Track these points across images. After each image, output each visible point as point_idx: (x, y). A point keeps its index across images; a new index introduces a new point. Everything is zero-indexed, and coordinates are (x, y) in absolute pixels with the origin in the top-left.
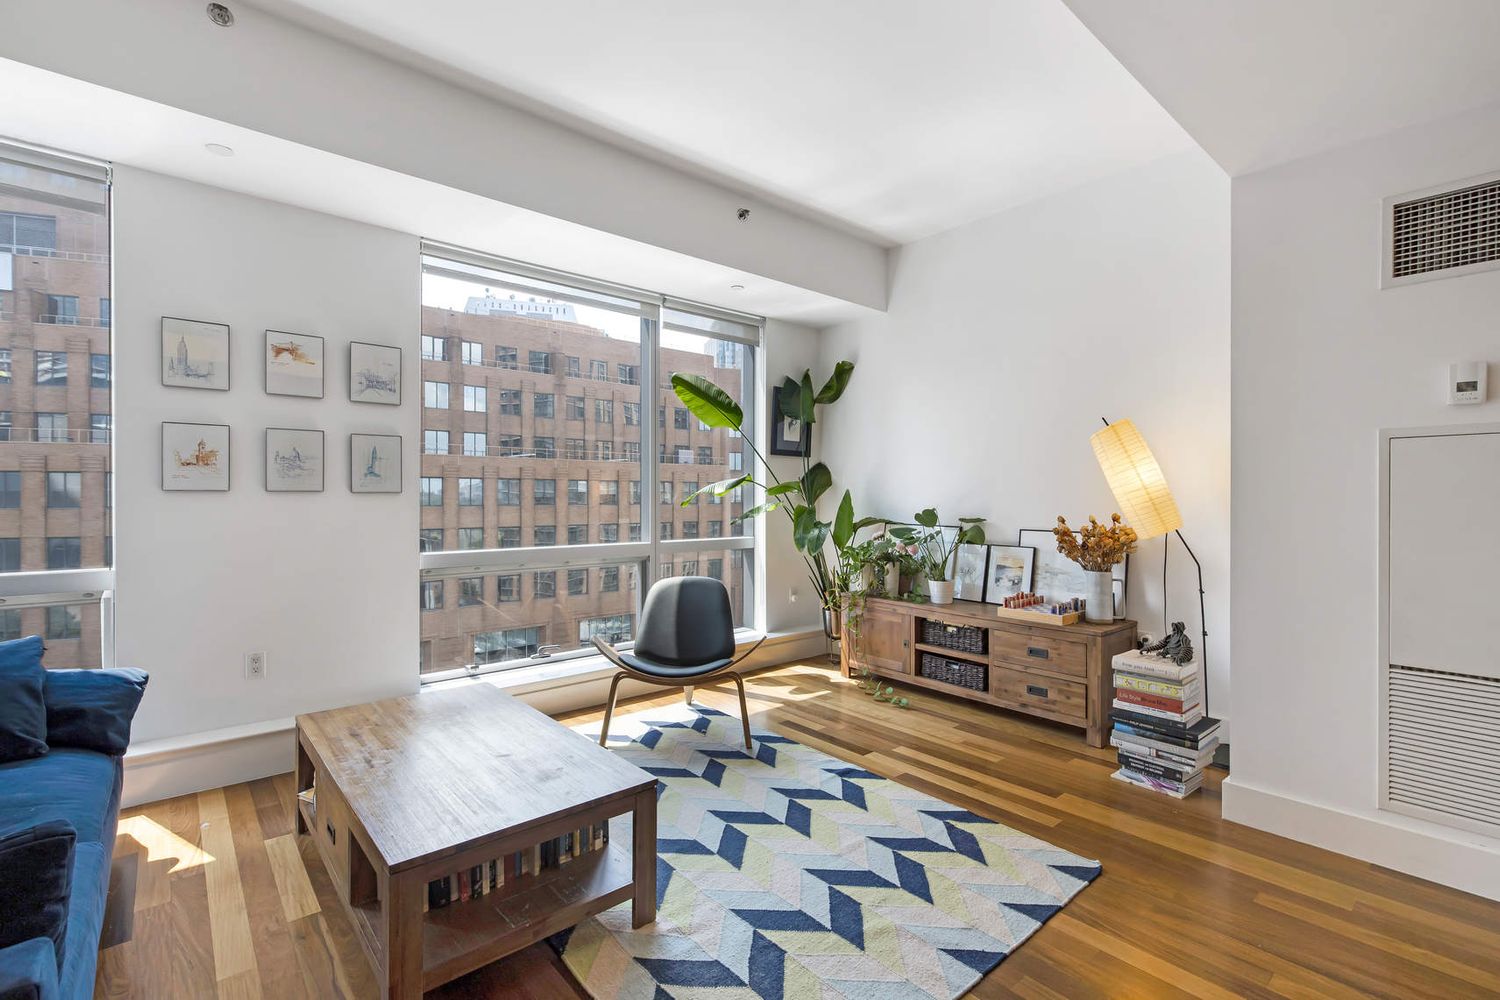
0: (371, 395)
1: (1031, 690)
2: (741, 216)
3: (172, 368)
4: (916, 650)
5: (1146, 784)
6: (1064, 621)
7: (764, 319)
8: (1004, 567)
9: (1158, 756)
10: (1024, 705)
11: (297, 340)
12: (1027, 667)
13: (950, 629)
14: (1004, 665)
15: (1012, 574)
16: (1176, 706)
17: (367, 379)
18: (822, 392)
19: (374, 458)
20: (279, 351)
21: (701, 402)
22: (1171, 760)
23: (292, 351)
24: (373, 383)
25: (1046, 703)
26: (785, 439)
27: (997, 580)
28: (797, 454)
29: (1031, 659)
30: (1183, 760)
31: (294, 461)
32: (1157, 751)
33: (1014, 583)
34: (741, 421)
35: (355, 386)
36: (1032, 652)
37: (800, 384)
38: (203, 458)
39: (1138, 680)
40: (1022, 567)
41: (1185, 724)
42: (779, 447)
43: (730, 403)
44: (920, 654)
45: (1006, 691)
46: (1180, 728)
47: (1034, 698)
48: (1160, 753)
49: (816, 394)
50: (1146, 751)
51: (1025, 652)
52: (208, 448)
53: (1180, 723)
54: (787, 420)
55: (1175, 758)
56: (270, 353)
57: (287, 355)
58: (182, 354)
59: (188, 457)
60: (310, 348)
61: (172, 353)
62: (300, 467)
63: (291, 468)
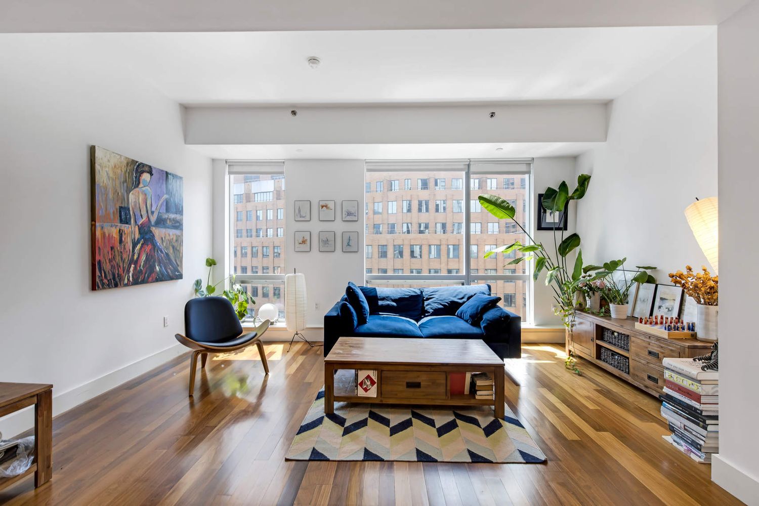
0: (349, 218)
1: (649, 377)
2: (492, 116)
3: (297, 216)
4: (596, 344)
5: (682, 447)
6: (669, 335)
7: (533, 159)
8: (665, 299)
9: (685, 429)
10: (646, 387)
11: (327, 202)
12: (648, 363)
13: (616, 334)
14: (637, 359)
15: (667, 304)
16: (697, 398)
17: (348, 213)
18: (574, 193)
19: (349, 240)
20: (322, 207)
21: (492, 207)
22: (691, 433)
23: (326, 206)
24: (349, 214)
25: (657, 387)
26: (547, 221)
27: (660, 307)
28: (558, 229)
29: (650, 358)
30: (699, 436)
31: (326, 242)
32: (684, 426)
33: (669, 310)
34: (514, 214)
35: (344, 216)
36: (650, 353)
37: (558, 190)
38: (304, 242)
39: (678, 376)
40: (674, 300)
41: (702, 411)
42: (543, 226)
43: (509, 206)
44: (599, 348)
45: (637, 376)
46: (698, 413)
47: (650, 383)
48: (686, 427)
49: (570, 194)
50: (678, 424)
51: (647, 353)
52: (305, 239)
53: (699, 410)
54: (548, 212)
55: (694, 433)
56: (320, 208)
57: (324, 208)
58: (299, 211)
59: (300, 241)
60: (331, 205)
61: (297, 211)
62: (328, 244)
63: (325, 244)
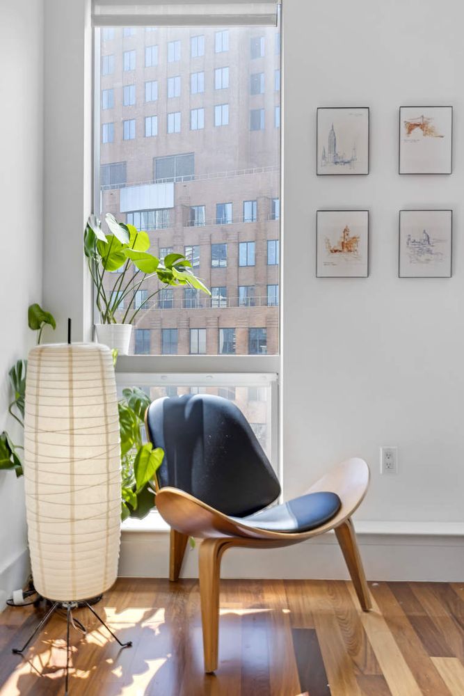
3: (324, 157)
11: (427, 113)
20: (411, 127)
23: (422, 126)
31: (423, 245)
38: (347, 245)
52: (351, 235)
56: (404, 130)
57: (417, 130)
58: (333, 143)
59: (335, 244)
60: (440, 120)
61: (324, 142)
62: (429, 251)
63: (421, 252)
